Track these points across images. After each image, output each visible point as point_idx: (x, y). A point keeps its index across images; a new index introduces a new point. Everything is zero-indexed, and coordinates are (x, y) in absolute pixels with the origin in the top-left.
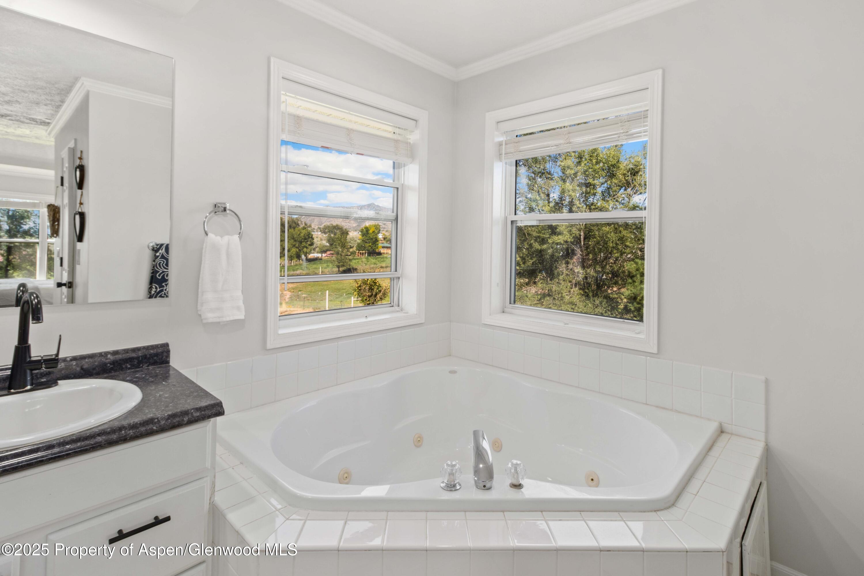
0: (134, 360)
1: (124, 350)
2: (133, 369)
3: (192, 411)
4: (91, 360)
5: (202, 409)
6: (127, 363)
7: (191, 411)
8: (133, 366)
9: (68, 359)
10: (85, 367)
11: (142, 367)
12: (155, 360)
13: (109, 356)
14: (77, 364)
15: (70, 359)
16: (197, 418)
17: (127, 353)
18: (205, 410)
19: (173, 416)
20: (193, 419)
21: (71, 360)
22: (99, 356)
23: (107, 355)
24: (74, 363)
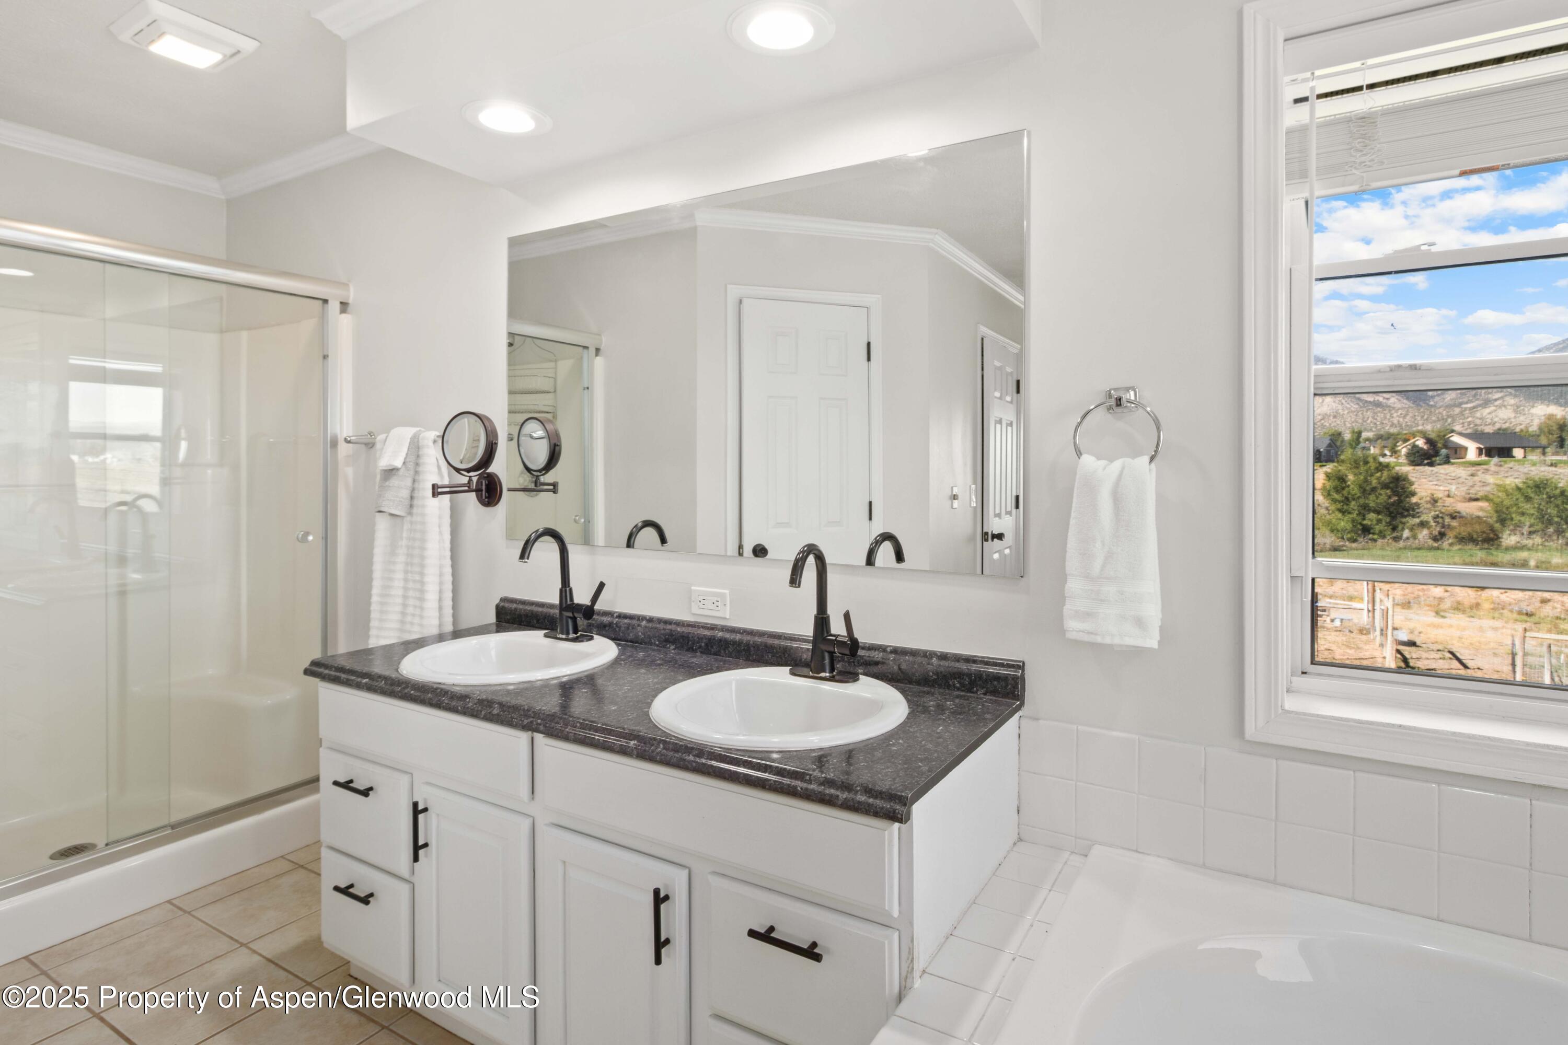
0: (965, 677)
1: (956, 655)
2: (963, 691)
3: (858, 788)
4: (911, 659)
5: (873, 792)
6: (955, 678)
7: (856, 787)
8: (963, 687)
9: (889, 649)
10: (903, 667)
11: (976, 692)
12: (995, 687)
13: (934, 660)
14: (894, 659)
15: (891, 650)
16: (856, 805)
17: (958, 661)
18: (876, 798)
19: (831, 782)
20: (852, 804)
21: (891, 652)
22: (923, 656)
23: (932, 658)
24: (892, 657)
